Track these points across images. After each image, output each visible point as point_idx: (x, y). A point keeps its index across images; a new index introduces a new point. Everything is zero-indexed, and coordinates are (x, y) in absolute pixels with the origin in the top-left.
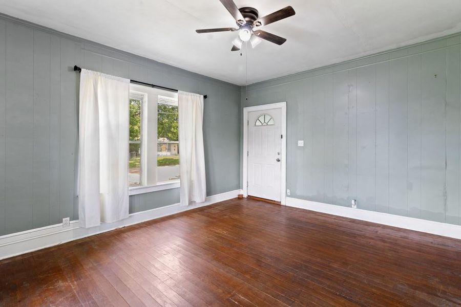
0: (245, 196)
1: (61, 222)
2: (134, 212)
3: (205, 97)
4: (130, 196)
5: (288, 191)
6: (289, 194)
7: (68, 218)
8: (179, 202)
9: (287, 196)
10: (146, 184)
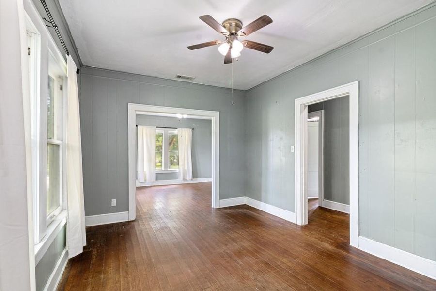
2: (159, 180)
3: (193, 129)
4: (156, 174)
10: (163, 169)
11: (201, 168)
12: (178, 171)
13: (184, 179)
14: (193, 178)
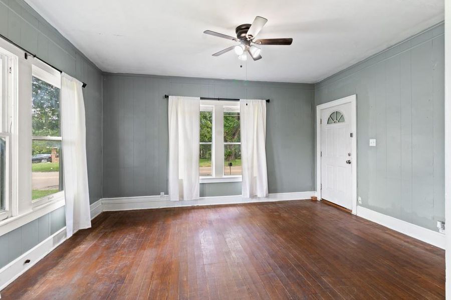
0: (319, 199)
1: (160, 194)
2: (206, 196)
3: (268, 101)
4: (200, 184)
5: (360, 199)
6: (360, 202)
7: (163, 193)
8: (241, 194)
9: (358, 204)
10: (214, 176)
11: (284, 174)
12: (240, 180)
13: (253, 196)
14: (269, 193)
